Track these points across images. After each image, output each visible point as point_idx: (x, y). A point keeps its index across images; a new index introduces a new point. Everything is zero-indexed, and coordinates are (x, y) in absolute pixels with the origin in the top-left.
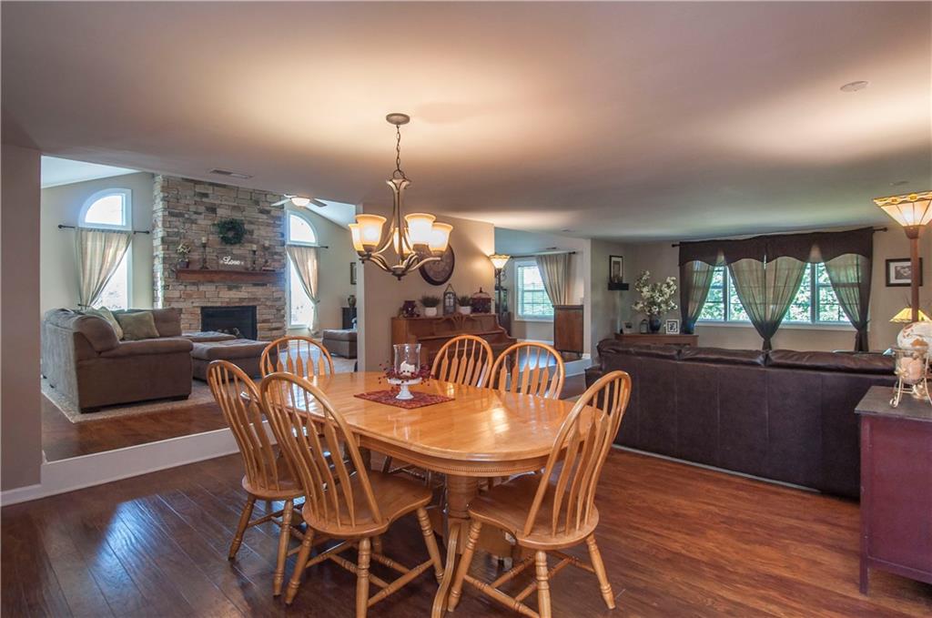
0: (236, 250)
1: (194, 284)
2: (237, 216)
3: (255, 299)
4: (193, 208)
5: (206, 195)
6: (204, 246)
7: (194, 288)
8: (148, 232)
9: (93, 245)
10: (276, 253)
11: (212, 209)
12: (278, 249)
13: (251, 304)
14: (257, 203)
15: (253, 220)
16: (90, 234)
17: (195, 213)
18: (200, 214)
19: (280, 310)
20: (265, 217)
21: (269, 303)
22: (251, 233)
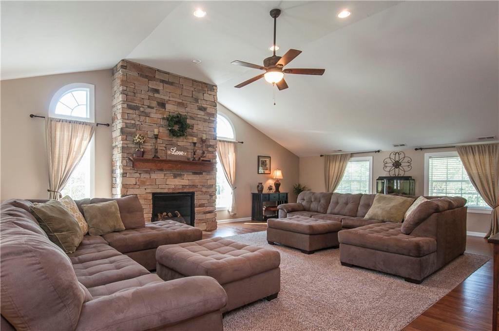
0: (181, 142)
1: (147, 172)
2: (182, 111)
3: (194, 186)
4: (147, 102)
5: (157, 91)
6: (156, 137)
7: (147, 176)
8: (108, 125)
9: (61, 134)
10: (210, 146)
11: (162, 105)
12: (212, 142)
13: (191, 190)
14: (197, 100)
15: (193, 116)
16: (59, 125)
17: (149, 107)
18: (153, 108)
19: (212, 196)
20: (202, 113)
21: (204, 190)
22: (192, 127)
